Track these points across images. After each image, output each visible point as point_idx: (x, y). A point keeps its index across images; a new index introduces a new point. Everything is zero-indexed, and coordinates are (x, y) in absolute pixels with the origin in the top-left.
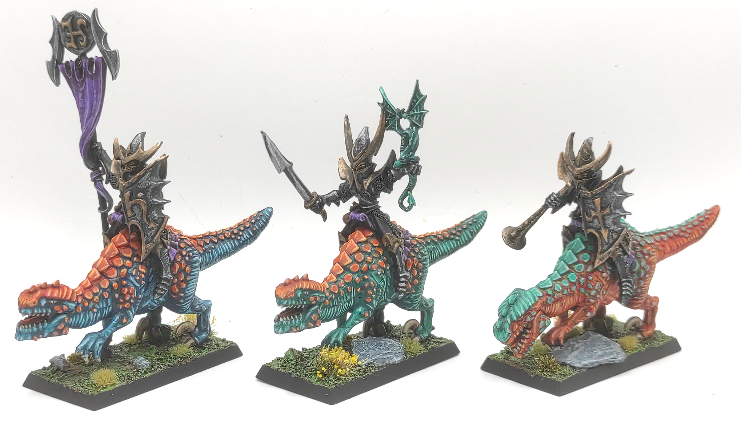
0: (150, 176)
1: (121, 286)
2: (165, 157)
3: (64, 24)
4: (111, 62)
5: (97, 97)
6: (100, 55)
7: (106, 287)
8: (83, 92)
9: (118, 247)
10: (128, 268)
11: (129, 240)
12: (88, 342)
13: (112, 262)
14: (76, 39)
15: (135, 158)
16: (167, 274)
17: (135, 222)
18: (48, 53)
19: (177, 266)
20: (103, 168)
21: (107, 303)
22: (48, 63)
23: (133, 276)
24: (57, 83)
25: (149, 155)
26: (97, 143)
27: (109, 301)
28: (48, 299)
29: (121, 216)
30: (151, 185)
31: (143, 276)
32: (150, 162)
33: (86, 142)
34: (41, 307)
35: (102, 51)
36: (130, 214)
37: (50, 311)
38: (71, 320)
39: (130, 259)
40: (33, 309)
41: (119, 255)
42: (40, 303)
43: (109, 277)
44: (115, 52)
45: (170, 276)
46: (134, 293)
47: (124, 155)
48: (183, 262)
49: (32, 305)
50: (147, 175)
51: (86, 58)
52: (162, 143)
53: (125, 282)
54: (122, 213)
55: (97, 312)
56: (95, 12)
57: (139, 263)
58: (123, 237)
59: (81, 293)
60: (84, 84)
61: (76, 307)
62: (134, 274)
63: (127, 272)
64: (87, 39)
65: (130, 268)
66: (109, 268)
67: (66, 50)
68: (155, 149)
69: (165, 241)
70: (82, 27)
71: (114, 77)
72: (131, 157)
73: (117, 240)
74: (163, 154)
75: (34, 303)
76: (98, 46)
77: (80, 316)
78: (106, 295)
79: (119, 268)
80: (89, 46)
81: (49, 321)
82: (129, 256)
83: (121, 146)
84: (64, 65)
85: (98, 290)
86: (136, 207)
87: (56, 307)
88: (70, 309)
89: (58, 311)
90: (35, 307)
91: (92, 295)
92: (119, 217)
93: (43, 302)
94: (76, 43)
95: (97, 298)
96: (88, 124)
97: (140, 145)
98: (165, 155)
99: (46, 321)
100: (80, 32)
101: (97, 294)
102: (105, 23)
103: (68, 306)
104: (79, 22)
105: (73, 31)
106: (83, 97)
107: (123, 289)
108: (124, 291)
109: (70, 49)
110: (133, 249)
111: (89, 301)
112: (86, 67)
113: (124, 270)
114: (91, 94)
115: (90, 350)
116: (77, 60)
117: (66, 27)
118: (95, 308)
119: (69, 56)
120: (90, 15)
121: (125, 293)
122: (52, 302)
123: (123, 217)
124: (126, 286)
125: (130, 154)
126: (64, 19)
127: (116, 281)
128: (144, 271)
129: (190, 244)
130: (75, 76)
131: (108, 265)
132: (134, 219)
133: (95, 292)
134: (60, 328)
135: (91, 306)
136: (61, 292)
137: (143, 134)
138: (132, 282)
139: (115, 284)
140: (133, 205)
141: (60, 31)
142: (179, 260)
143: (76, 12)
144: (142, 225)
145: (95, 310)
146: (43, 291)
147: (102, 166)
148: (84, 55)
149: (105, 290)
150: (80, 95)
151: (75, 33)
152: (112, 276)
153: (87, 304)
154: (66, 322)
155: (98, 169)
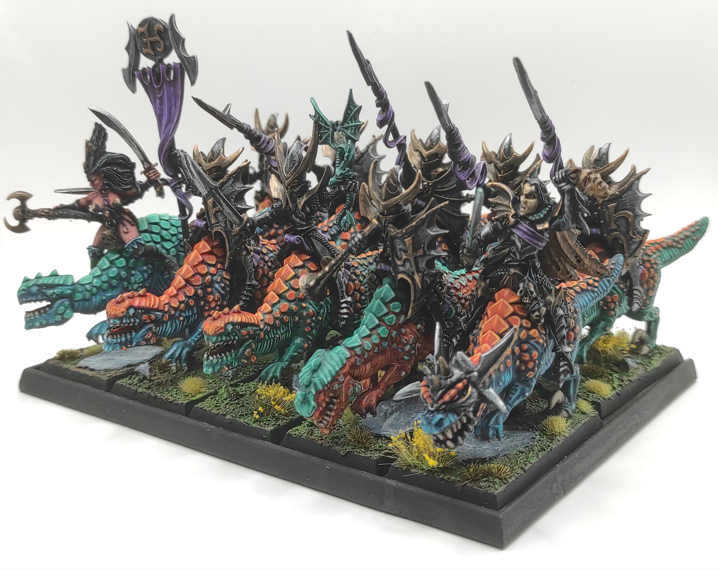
0: (233, 183)
1: (206, 294)
2: (247, 163)
3: (142, 29)
4: (189, 68)
5: (175, 103)
6: (178, 61)
7: (192, 295)
8: (161, 98)
9: (202, 254)
10: (213, 275)
11: (212, 247)
12: (175, 351)
13: (197, 270)
14: (153, 45)
15: (217, 165)
16: (251, 280)
17: (219, 229)
18: (124, 60)
19: (260, 271)
20: (182, 175)
21: (193, 311)
22: (124, 70)
23: (218, 283)
24: (133, 89)
25: (231, 161)
26: (175, 149)
27: (195, 308)
28: (136, 309)
29: (204, 223)
30: (234, 192)
31: (228, 283)
32: (231, 169)
33: (165, 149)
34: (130, 317)
35: (180, 56)
36: (213, 221)
37: (138, 321)
38: (158, 328)
39: (214, 266)
40: (121, 319)
41: (203, 262)
42: (128, 312)
43: (195, 284)
44: (193, 57)
45: (254, 282)
46: (219, 300)
47: (206, 161)
48: (266, 268)
49: (121, 315)
50: (230, 182)
51: (164, 64)
52: (243, 148)
53: (210, 290)
54: (205, 220)
55: (183, 321)
56: (172, 18)
57: (223, 269)
58: (206, 243)
59: (167, 301)
60: (162, 91)
61: (163, 316)
62: (219, 281)
63: (212, 278)
64: (165, 45)
65: (215, 275)
66: (193, 276)
67: (142, 57)
68: (237, 155)
69: (249, 247)
70: (159, 32)
71: (193, 83)
72: (213, 163)
73: (200, 247)
74: (245, 160)
75: (123, 312)
76: (176, 52)
77: (167, 324)
78: (192, 303)
79: (203, 276)
80: (167, 52)
81: (137, 331)
82: (214, 263)
83: (202, 152)
84: (141, 72)
85: (184, 298)
86: (219, 214)
87: (144, 316)
88: (157, 317)
89: (146, 320)
90: (124, 316)
91: (178, 303)
92: (202, 224)
93: (132, 311)
94: (153, 49)
95: (183, 306)
96: (166, 132)
97: (222, 151)
98: (247, 161)
99: (133, 331)
100: (157, 38)
101: (183, 302)
102: (182, 29)
103: (156, 315)
104: (156, 27)
105: (149, 37)
106: (161, 104)
107: (209, 296)
108: (209, 298)
109: (147, 55)
110: (216, 256)
111: (176, 309)
112: (163, 74)
113: (209, 277)
114: (169, 99)
115: (177, 359)
116: (154, 66)
117: (142, 34)
118: (181, 316)
119: (146, 63)
120: (167, 21)
121: (211, 300)
122: (140, 311)
123: (206, 224)
124: (211, 293)
125: (211, 160)
126: (141, 25)
127: (201, 289)
128: (228, 277)
129: (271, 249)
130: (152, 83)
131: (193, 273)
132: (218, 226)
133: (181, 300)
134: (148, 337)
135: (177, 314)
136: (148, 302)
137: (224, 140)
138: (216, 289)
139: (200, 291)
140: (217, 212)
141: (136, 37)
142: (262, 265)
143: (152, 18)
144: (226, 232)
145: (181, 318)
146: (131, 300)
147: (181, 173)
148: (161, 61)
149: (189, 297)
150: (158, 101)
151: (152, 39)
152: (197, 284)
153: (173, 312)
154: (154, 331)
155: (177, 176)
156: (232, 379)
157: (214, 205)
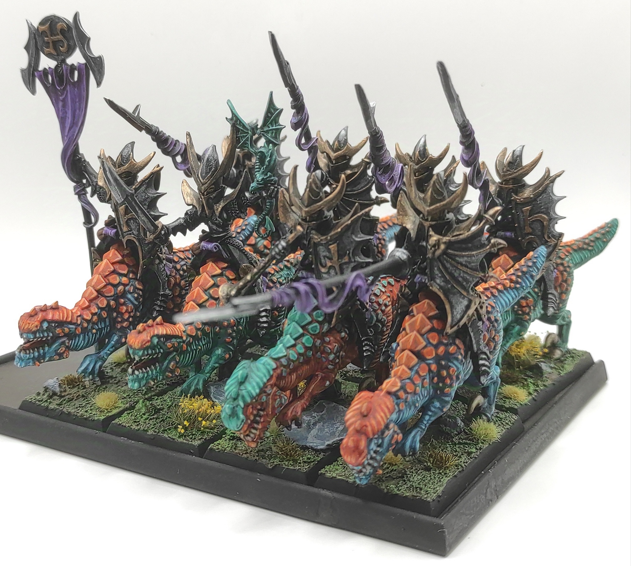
0: (146, 189)
1: (118, 304)
2: (158, 169)
3: (42, 28)
4: (96, 69)
5: (80, 104)
6: (83, 61)
7: (104, 306)
8: (63, 100)
9: (113, 264)
10: (125, 285)
11: (123, 256)
12: (89, 365)
13: (108, 280)
14: (55, 44)
15: (127, 170)
16: (164, 290)
17: (131, 237)
18: (23, 61)
19: (173, 280)
20: (87, 181)
21: (105, 324)
22: (22, 71)
23: (131, 293)
24: (33, 91)
25: (142, 166)
26: (79, 153)
27: (107, 320)
28: (49, 322)
29: (115, 230)
30: (147, 198)
31: (141, 293)
34: (43, 331)
35: (85, 56)
36: (125, 229)
37: (51, 335)
38: (71, 342)
39: (125, 275)
40: (34, 333)
41: (114, 272)
42: (41, 326)
43: (107, 295)
44: (100, 58)
45: (167, 291)
46: (133, 311)
47: (115, 166)
48: (178, 276)
49: (34, 329)
50: (143, 188)
51: (67, 65)
52: (155, 153)
53: (122, 300)
54: (115, 227)
55: (96, 333)
56: (76, 16)
57: (136, 279)
58: (116, 252)
59: (79, 314)
60: (66, 92)
61: (76, 329)
62: (131, 291)
63: (125, 288)
64: (68, 45)
65: (127, 285)
66: (105, 286)
67: (42, 55)
68: (149, 159)
69: (161, 255)
70: (62, 31)
71: (99, 84)
72: (123, 169)
73: (111, 256)
74: (156, 164)
75: (37, 327)
76: (81, 52)
77: (79, 337)
78: (104, 314)
79: (115, 286)
80: (70, 51)
81: (50, 346)
82: (125, 272)
83: (110, 157)
84: (42, 73)
85: (96, 310)
86: (132, 221)
87: (58, 329)
88: (70, 331)
89: (59, 334)
90: (38, 330)
91: (90, 316)
92: (111, 232)
93: (45, 325)
94: (55, 48)
95: (95, 318)
96: (69, 136)
97: (131, 156)
98: (158, 166)
99: (46, 345)
100: (60, 37)
101: (95, 314)
103: (69, 329)
104: (59, 25)
105: (51, 36)
106: (64, 107)
107: (121, 307)
108: (122, 309)
109: (49, 55)
110: (128, 265)
111: (88, 321)
112: (67, 74)
113: (121, 288)
114: (73, 101)
115: (90, 374)
116: (57, 67)
117: (44, 32)
118: (94, 329)
119: (47, 63)
120: (71, 19)
121: (124, 311)
122: (53, 325)
123: (117, 232)
124: (124, 304)
125: (120, 165)
126: (42, 23)
127: (113, 300)
128: (141, 287)
129: (182, 256)
130: (55, 85)
131: (104, 283)
132: (130, 234)
133: (94, 312)
134: (61, 352)
135: (90, 327)
136: (61, 314)
137: (133, 143)
138: (129, 300)
139: (112, 303)
140: (129, 219)
141: (37, 36)
142: (174, 274)
143: (55, 16)
144: (139, 240)
145: (94, 331)
146: (44, 314)
147: (86, 178)
148: (64, 61)
149: (102, 309)
150: (60, 103)
151: (54, 38)
152: (109, 295)
153: (85, 325)
154: (67, 345)
155: (82, 181)
156: (146, 393)
157: (127, 212)
